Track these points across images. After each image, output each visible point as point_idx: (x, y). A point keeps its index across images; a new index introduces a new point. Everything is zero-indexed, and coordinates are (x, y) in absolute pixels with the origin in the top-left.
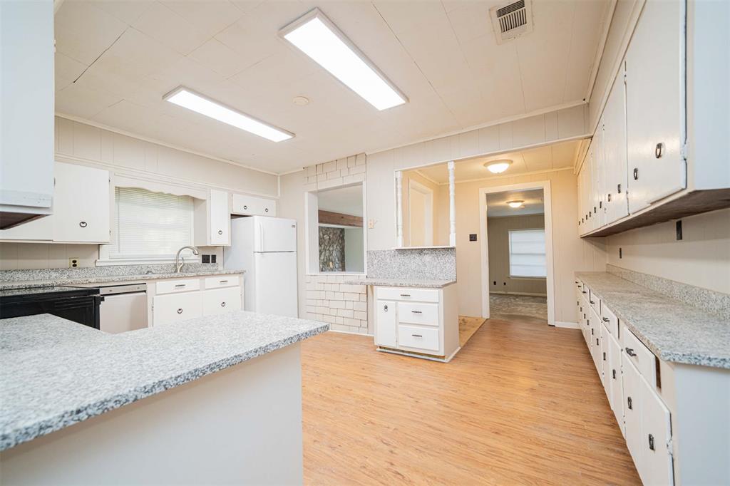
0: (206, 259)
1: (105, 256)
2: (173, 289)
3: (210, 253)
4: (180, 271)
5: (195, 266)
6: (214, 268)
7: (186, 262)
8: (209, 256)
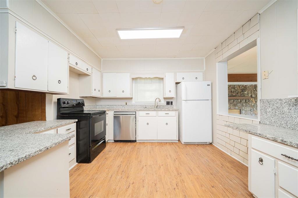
0: (168, 103)
1: (133, 102)
2: (145, 115)
3: (170, 101)
4: (156, 108)
5: (163, 106)
6: (171, 107)
7: (158, 104)
8: (169, 102)
